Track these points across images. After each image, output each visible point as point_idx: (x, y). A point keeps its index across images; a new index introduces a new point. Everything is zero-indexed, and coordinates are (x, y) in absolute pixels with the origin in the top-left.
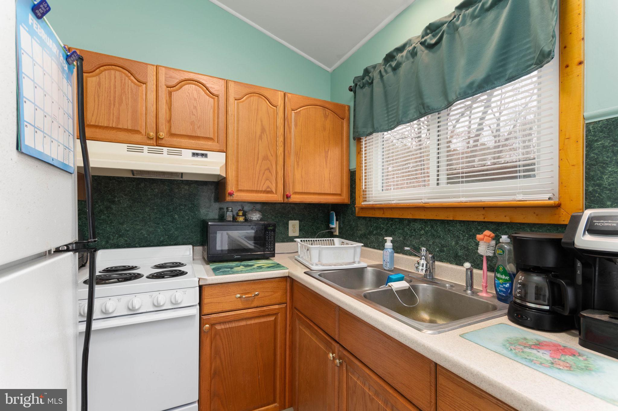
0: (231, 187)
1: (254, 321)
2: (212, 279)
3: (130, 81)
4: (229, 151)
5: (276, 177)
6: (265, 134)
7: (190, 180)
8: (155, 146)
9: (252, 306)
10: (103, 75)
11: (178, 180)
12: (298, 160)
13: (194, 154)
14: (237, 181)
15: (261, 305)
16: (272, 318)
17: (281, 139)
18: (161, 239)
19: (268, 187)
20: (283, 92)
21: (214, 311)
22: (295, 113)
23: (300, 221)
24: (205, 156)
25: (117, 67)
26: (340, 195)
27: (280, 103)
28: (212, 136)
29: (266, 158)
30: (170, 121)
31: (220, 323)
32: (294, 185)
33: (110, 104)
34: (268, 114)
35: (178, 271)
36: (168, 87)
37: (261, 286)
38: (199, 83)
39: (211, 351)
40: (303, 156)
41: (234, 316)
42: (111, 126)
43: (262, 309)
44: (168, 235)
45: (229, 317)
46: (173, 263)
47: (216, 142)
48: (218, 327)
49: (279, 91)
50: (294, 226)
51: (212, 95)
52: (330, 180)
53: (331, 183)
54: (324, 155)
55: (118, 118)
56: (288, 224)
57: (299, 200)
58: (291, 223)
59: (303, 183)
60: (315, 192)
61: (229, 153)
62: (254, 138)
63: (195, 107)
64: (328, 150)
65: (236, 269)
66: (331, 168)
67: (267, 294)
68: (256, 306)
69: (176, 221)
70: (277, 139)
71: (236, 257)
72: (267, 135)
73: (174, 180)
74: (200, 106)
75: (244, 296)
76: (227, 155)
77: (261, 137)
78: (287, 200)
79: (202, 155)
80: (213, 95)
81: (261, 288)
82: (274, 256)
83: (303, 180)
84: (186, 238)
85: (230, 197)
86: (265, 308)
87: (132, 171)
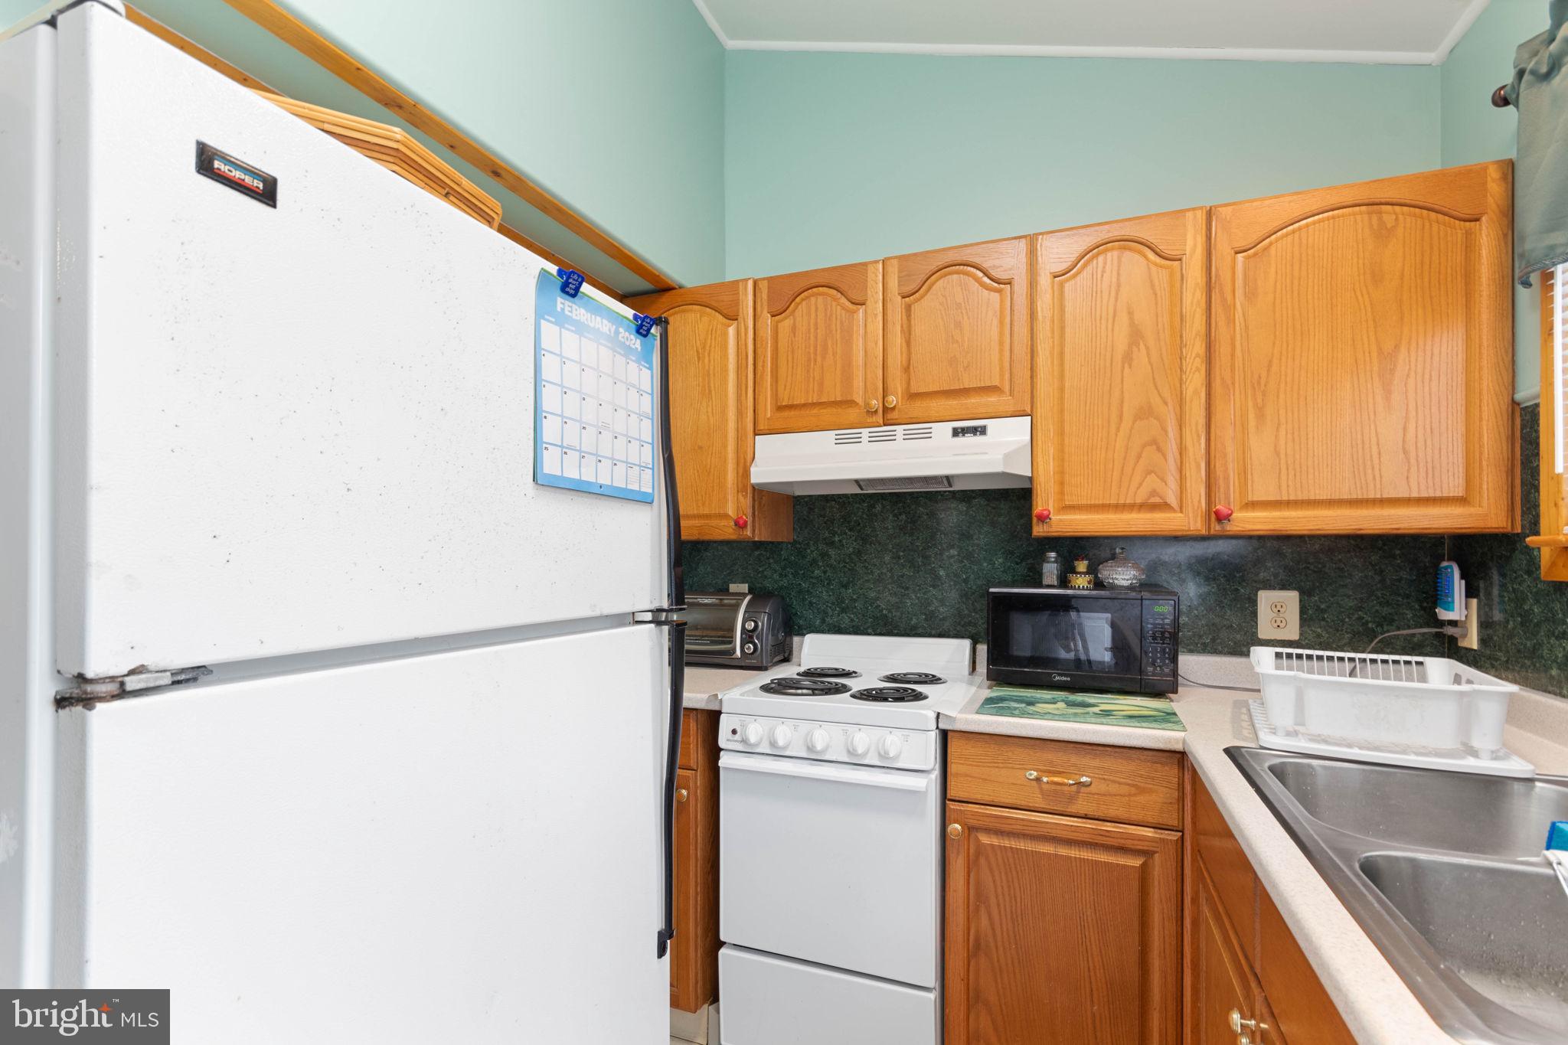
0: (1043, 502)
1: (1077, 853)
2: (966, 720)
3: (839, 307)
4: (1039, 410)
5: (1181, 463)
6: (1142, 346)
7: (969, 491)
8: (881, 426)
9: (1072, 809)
10: (798, 313)
11: (945, 492)
12: (1259, 401)
13: (956, 432)
14: (1062, 483)
15: (1097, 814)
16: (1136, 862)
17: (1197, 348)
18: (913, 623)
19: (1154, 493)
20: (1201, 208)
21: (978, 797)
22: (1243, 257)
23: (1304, 593)
24: (983, 431)
25: (820, 289)
26: (1462, 501)
27: (1192, 245)
28: (996, 382)
29: (1145, 412)
30: (907, 369)
31: (988, 831)
32: (1246, 479)
33: (809, 360)
34: (1152, 286)
35: (910, 691)
36: (903, 297)
37: (1096, 763)
38: (968, 265)
39: (968, 889)
40: (1282, 385)
41: (1022, 823)
42: (810, 401)
43: (1101, 826)
44: (925, 614)
45: (1009, 821)
46: (920, 675)
47: (1008, 394)
48: (985, 839)
49: (1188, 210)
50: (1278, 609)
51: (996, 285)
52: (1405, 452)
53: (1413, 461)
54: (1376, 369)
55: (821, 384)
56: (1253, 602)
57: (1271, 527)
58: (1266, 599)
59: (1284, 471)
60: (1336, 496)
61: (1039, 415)
62: (1108, 364)
63: (958, 325)
64: (1397, 347)
65: (1040, 707)
66: (1412, 406)
67: (1113, 788)
68: (1082, 812)
69: (942, 584)
70: (1182, 352)
71: (1057, 678)
72: (1147, 348)
73: (937, 492)
74: (969, 318)
75: (1045, 779)
76: (1034, 422)
77: (1128, 358)
78: (1218, 528)
79: (974, 431)
80: (999, 283)
81: (1098, 768)
82: (1175, 692)
83: (1283, 461)
84: (962, 623)
85: (1041, 525)
86: (1109, 827)
87: (857, 482)
